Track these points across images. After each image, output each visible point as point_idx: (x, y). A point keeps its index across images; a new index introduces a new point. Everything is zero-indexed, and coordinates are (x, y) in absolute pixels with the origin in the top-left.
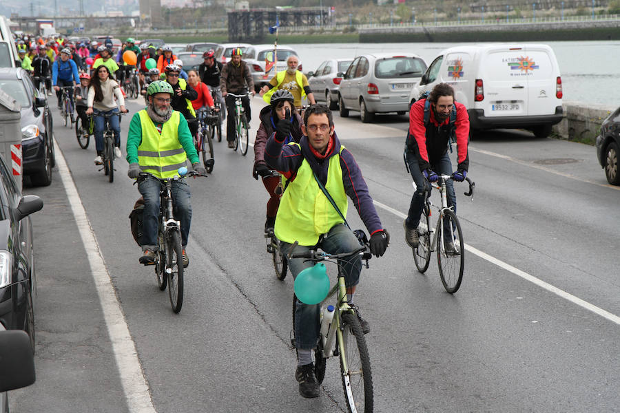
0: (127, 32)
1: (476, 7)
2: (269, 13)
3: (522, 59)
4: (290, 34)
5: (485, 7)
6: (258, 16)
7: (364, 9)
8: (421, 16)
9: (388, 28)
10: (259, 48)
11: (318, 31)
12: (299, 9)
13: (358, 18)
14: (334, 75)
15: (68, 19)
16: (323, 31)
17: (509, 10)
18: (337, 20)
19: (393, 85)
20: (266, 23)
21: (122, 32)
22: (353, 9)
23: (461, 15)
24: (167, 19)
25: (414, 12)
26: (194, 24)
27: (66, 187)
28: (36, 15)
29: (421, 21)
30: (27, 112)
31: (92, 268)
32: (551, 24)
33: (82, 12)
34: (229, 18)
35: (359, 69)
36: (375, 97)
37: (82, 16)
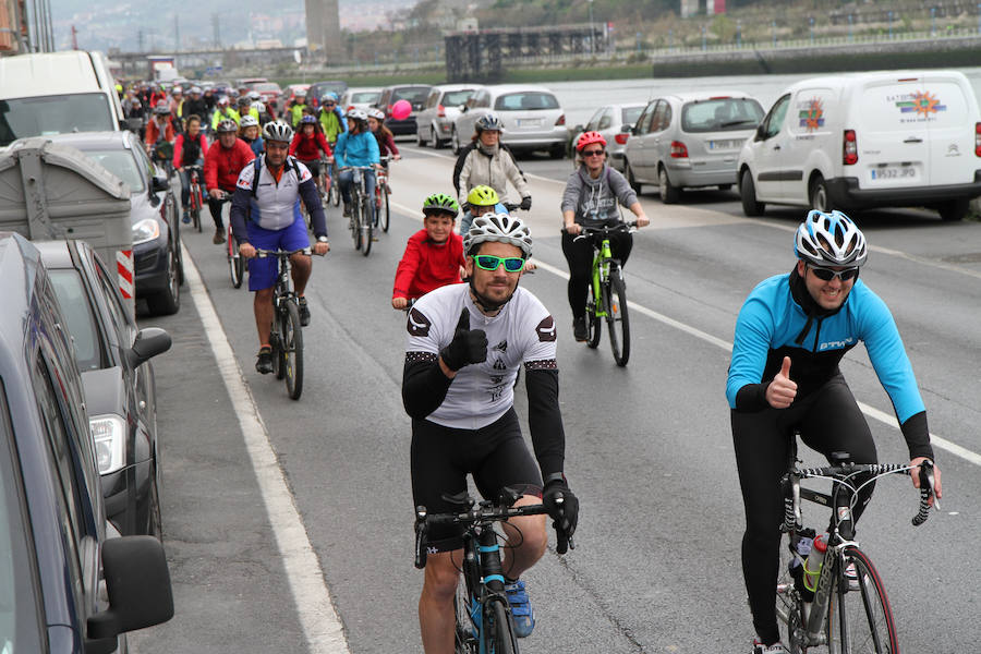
0: (288, 72)
1: (840, 16)
2: (510, 36)
3: (919, 96)
4: (543, 67)
5: (854, 15)
6: (493, 41)
7: (661, 24)
8: (752, 33)
9: (698, 54)
10: (496, 91)
11: (588, 62)
12: (558, 28)
13: (650, 40)
14: (616, 130)
15: (197, 54)
16: (595, 61)
17: (894, 20)
18: (617, 43)
19: (711, 142)
20: (505, 51)
21: (281, 72)
22: (643, 26)
23: (816, 29)
24: (350, 49)
25: (740, 27)
26: (392, 57)
27: (202, 315)
28: (147, 49)
29: (752, 41)
30: (139, 201)
31: (247, 440)
32: (961, 41)
33: (217, 43)
34: (447, 45)
35: (656, 119)
36: (683, 162)
37: (218, 49)
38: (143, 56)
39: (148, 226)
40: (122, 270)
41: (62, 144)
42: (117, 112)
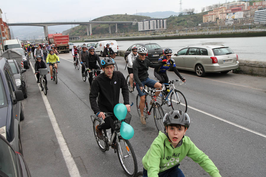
30: (24, 56)
39: (25, 58)
40: (22, 64)
41: (14, 50)
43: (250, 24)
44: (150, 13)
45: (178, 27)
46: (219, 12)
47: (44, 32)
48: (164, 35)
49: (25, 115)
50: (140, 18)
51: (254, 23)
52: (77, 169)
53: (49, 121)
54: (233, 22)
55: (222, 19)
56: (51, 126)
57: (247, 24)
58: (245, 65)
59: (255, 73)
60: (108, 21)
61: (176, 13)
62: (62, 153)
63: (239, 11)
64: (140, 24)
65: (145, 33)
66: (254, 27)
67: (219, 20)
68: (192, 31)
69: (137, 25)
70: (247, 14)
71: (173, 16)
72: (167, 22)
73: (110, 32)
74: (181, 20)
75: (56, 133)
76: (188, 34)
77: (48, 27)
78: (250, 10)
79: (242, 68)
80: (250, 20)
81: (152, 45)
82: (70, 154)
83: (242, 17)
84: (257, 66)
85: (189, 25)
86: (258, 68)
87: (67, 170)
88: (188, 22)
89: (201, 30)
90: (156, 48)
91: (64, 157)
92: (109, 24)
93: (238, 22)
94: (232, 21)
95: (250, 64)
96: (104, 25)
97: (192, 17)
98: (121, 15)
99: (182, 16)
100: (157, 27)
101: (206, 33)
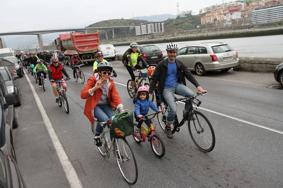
3: (108, 47)
38: (19, 50)
39: (18, 67)
40: (15, 72)
41: (6, 58)
42: (13, 54)
43: (248, 24)
44: (147, 16)
45: (176, 29)
46: (217, 14)
47: (37, 41)
48: (163, 38)
49: (19, 123)
50: (137, 22)
51: (252, 23)
52: (75, 172)
53: (44, 126)
54: (231, 23)
55: (220, 20)
56: (46, 132)
57: (245, 24)
58: (245, 62)
59: (255, 69)
60: (104, 26)
61: (173, 16)
62: (58, 158)
63: (236, 12)
64: (138, 28)
65: (143, 37)
66: (252, 27)
67: (217, 21)
68: (190, 33)
69: (134, 29)
70: (245, 14)
71: (171, 19)
72: (165, 25)
73: (107, 37)
74: (179, 23)
75: (52, 138)
76: (186, 36)
77: (42, 35)
78: (247, 10)
79: (242, 65)
80: (248, 20)
81: (150, 47)
82: (68, 158)
83: (240, 17)
84: (257, 62)
85: (188, 27)
86: (258, 65)
87: (64, 174)
88: (186, 24)
89: (200, 32)
90: (155, 50)
91: (61, 161)
92: (106, 29)
93: (236, 23)
94: (230, 21)
95: (250, 61)
96: (101, 31)
97: (190, 19)
98: (118, 20)
99: (180, 18)
100: (155, 31)
101: (205, 34)
